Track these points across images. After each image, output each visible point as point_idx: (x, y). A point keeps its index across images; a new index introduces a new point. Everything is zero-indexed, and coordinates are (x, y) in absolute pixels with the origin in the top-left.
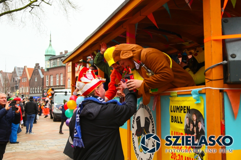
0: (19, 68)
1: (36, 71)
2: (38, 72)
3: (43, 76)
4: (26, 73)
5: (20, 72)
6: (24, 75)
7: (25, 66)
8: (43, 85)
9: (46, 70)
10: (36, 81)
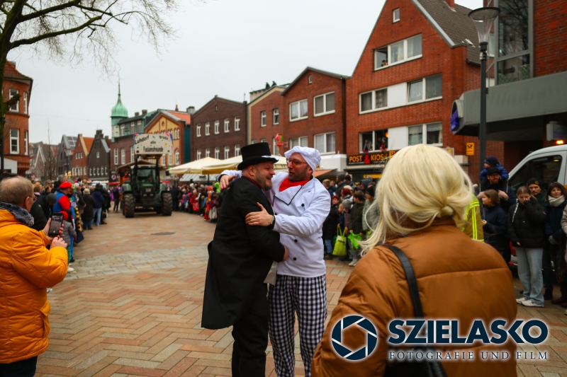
0: (69, 138)
1: (98, 141)
2: (101, 145)
3: (110, 149)
4: (81, 145)
5: (72, 143)
6: (78, 148)
7: (79, 135)
8: (109, 163)
9: (113, 141)
10: (98, 157)
